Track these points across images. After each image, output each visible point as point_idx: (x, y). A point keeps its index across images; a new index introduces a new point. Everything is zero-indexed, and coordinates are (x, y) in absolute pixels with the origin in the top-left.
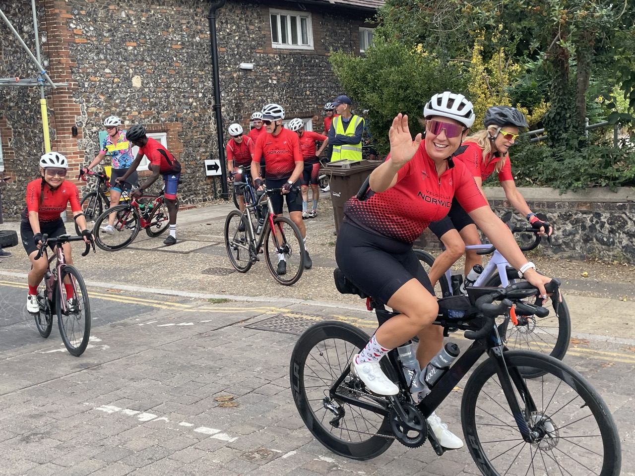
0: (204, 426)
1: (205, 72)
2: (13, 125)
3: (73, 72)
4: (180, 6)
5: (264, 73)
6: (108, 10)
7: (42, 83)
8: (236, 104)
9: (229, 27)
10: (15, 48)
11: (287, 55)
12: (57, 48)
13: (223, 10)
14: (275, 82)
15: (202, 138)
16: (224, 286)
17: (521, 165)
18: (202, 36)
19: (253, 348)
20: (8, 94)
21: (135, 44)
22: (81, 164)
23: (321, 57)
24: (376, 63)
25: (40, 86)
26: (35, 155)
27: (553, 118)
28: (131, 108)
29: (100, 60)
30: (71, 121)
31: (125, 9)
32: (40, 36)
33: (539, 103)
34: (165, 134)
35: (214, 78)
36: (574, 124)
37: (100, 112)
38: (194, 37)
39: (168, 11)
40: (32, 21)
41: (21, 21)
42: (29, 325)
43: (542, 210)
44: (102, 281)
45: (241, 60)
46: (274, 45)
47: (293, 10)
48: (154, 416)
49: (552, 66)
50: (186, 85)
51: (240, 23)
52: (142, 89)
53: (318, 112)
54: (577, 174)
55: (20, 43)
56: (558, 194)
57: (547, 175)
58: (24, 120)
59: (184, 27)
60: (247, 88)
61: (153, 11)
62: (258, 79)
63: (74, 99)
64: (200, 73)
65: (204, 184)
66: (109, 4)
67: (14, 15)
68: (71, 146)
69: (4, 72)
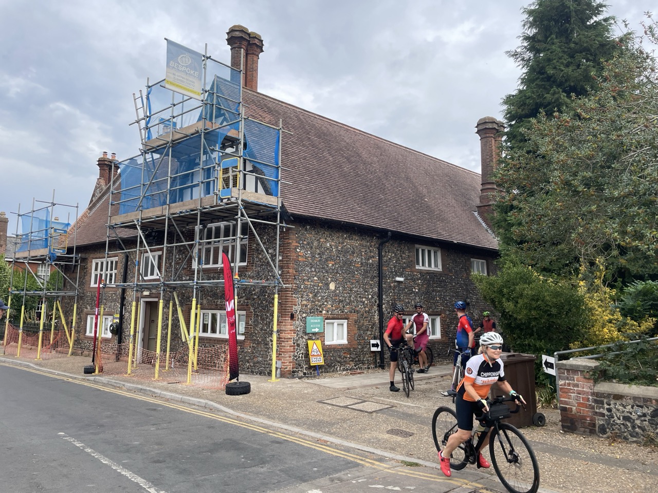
1: (374, 282)
2: (254, 310)
3: (295, 278)
4: (361, 241)
5: (410, 284)
6: (320, 242)
7: (277, 284)
8: (392, 303)
9: (390, 255)
10: (262, 263)
11: (425, 273)
12: (287, 264)
13: (387, 244)
14: (417, 290)
15: (369, 325)
16: (410, 449)
18: (373, 259)
20: (254, 290)
21: (333, 263)
22: (294, 338)
23: (447, 276)
25: (275, 287)
26: (265, 330)
28: (328, 303)
29: (312, 271)
30: (291, 309)
31: (330, 242)
32: (279, 255)
33: (645, 318)
34: (347, 321)
35: (379, 286)
37: (309, 305)
38: (368, 260)
39: (354, 244)
40: (275, 247)
41: (268, 247)
42: (265, 469)
45: (397, 275)
46: (417, 267)
47: (430, 246)
50: (362, 290)
51: (397, 252)
52: (335, 291)
55: (267, 259)
58: (261, 307)
59: (363, 253)
60: (399, 293)
61: (345, 244)
62: (407, 288)
63: (294, 295)
64: (371, 282)
65: (369, 357)
66: (320, 238)
67: (264, 243)
68: (289, 325)
69: (253, 277)
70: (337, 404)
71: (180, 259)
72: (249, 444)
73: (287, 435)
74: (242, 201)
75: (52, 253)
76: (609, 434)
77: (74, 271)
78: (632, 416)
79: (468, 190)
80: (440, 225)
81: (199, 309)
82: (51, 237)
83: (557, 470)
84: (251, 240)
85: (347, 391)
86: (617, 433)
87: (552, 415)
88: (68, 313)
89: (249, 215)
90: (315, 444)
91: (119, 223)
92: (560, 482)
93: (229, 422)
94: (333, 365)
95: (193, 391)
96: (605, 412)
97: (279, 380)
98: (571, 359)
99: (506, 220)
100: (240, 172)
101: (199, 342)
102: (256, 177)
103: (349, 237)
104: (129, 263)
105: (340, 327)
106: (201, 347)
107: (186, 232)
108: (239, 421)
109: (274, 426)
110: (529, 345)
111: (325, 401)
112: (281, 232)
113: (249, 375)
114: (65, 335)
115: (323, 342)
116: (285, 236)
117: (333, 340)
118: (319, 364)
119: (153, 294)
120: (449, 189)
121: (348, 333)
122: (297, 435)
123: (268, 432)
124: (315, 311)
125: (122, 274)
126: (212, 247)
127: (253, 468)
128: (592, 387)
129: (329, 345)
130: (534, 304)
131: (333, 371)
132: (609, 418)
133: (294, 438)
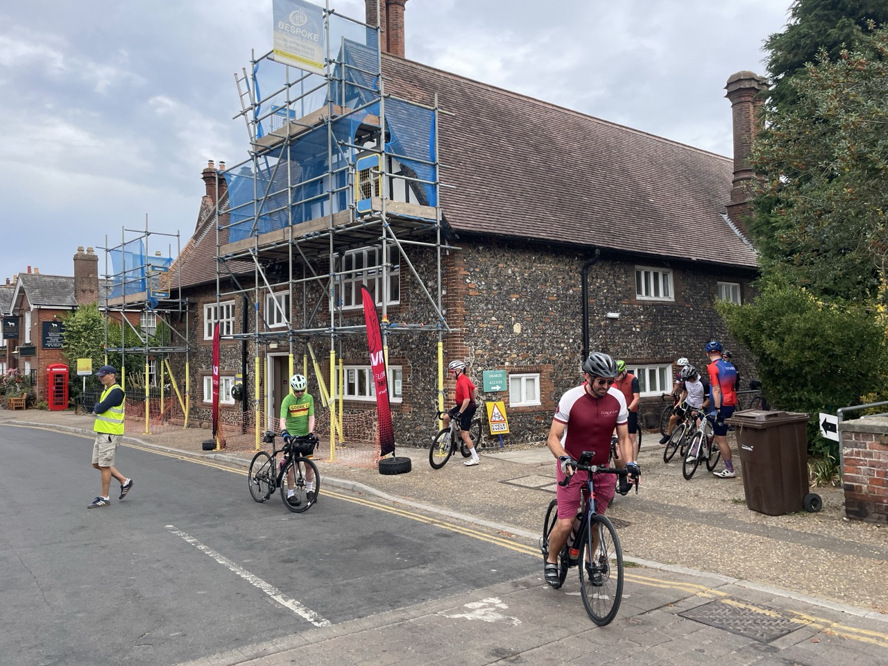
1: (576, 320)
2: (413, 364)
3: (465, 320)
4: (557, 264)
5: (628, 322)
6: (498, 268)
7: (440, 329)
9: (599, 281)
10: (421, 300)
11: (650, 306)
12: (454, 300)
13: (594, 267)
14: (638, 330)
15: (571, 379)
18: (574, 289)
20: (411, 337)
21: (518, 296)
23: (681, 308)
25: (438, 332)
26: (429, 390)
28: (511, 351)
29: (488, 309)
31: (512, 267)
32: (442, 289)
34: (539, 374)
35: (584, 326)
37: (485, 354)
38: (568, 290)
39: (547, 268)
40: (437, 277)
41: (427, 277)
42: (427, 571)
45: (609, 310)
46: (638, 297)
47: (657, 266)
50: (559, 332)
51: (609, 278)
52: (521, 335)
55: (425, 295)
58: (422, 360)
59: (560, 281)
60: (612, 335)
61: (534, 269)
62: (623, 327)
63: (465, 343)
64: (571, 321)
66: (498, 263)
67: (421, 274)
69: (409, 320)
70: (527, 485)
71: (313, 299)
72: (409, 538)
73: (458, 526)
74: (387, 215)
75: (152, 298)
77: (182, 321)
79: (714, 182)
80: (671, 235)
81: (341, 364)
82: (148, 277)
83: (837, 573)
84: (405, 270)
85: (540, 467)
87: (832, 497)
88: (179, 375)
89: (399, 236)
90: (494, 538)
91: (230, 255)
92: (840, 589)
93: (383, 510)
94: (521, 433)
95: (337, 470)
98: (862, 418)
99: (768, 223)
100: (382, 174)
101: (344, 407)
102: (406, 181)
103: (539, 259)
104: (249, 307)
105: (530, 383)
106: (348, 413)
107: (318, 263)
108: (396, 508)
109: (441, 515)
110: (800, 400)
111: (509, 481)
112: (443, 256)
113: (411, 449)
114: (178, 402)
115: (507, 404)
116: (449, 262)
117: (521, 401)
118: (502, 433)
119: (281, 346)
120: (686, 183)
121: (541, 391)
123: (432, 522)
124: (494, 362)
125: (242, 322)
126: (353, 281)
127: (411, 569)
129: (516, 408)
130: (809, 342)
131: (522, 442)
133: (468, 530)
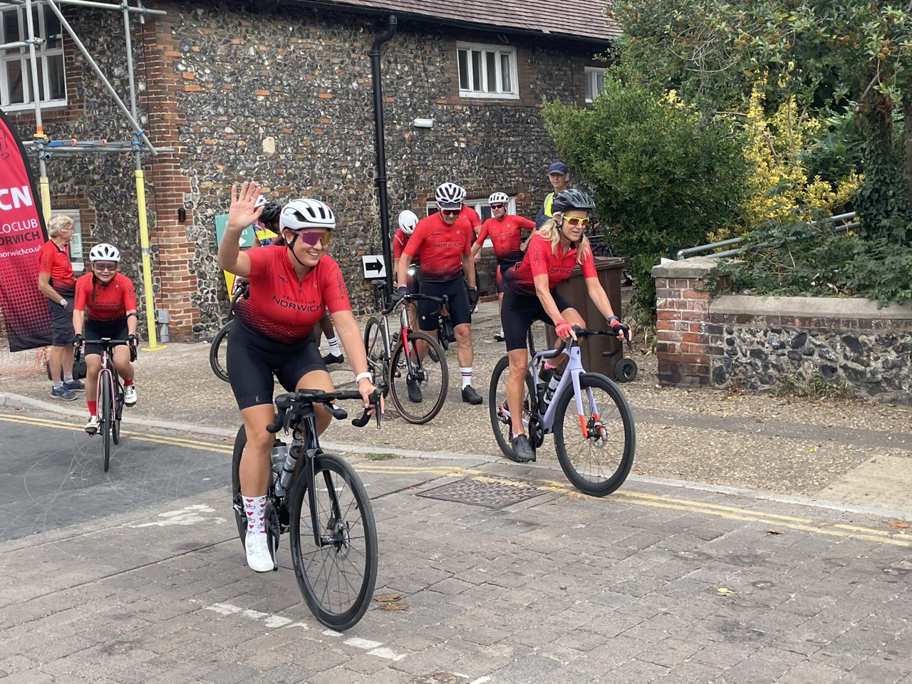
0: (358, 636)
1: (365, 131)
2: (97, 206)
3: (180, 132)
4: (330, 39)
5: (447, 133)
6: (231, 45)
7: (138, 148)
8: (408, 177)
9: (399, 68)
10: (102, 99)
11: (480, 106)
12: (159, 99)
13: (391, 44)
14: (463, 145)
15: (359, 225)
16: (388, 436)
17: (820, 266)
18: (361, 81)
19: (428, 526)
20: (91, 162)
21: (267, 93)
22: (191, 261)
23: (529, 109)
24: (608, 117)
25: (135, 152)
27: (869, 197)
29: (219, 115)
30: (177, 201)
31: (255, 44)
32: (136, 81)
33: (848, 175)
35: (377, 140)
36: (900, 205)
37: (218, 189)
38: (349, 82)
39: (314, 46)
40: (126, 61)
41: (110, 61)
42: (114, 488)
43: (852, 331)
44: (217, 426)
45: (416, 114)
46: (463, 93)
47: (491, 43)
48: (288, 621)
49: (867, 121)
50: (338, 150)
51: (415, 62)
52: (276, 156)
53: (524, 187)
54: (904, 279)
55: (109, 92)
56: (875, 308)
57: (859, 280)
58: (112, 199)
59: (336, 68)
60: (423, 154)
61: (292, 47)
62: (440, 142)
63: (182, 170)
64: (357, 132)
65: (361, 291)
66: (232, 37)
67: (100, 53)
68: (176, 235)
69: (85, 132)
76: (729, 382)
78: (764, 349)
84: (71, 47)
86: (740, 379)
93: (55, 426)
96: (725, 346)
97: (165, 346)
103: (300, 31)
112: (135, 25)
116: (146, 36)
122: (187, 436)
123: (129, 435)
127: (92, 488)
128: (707, 306)
130: (646, 162)
132: (729, 355)
133: (181, 440)
